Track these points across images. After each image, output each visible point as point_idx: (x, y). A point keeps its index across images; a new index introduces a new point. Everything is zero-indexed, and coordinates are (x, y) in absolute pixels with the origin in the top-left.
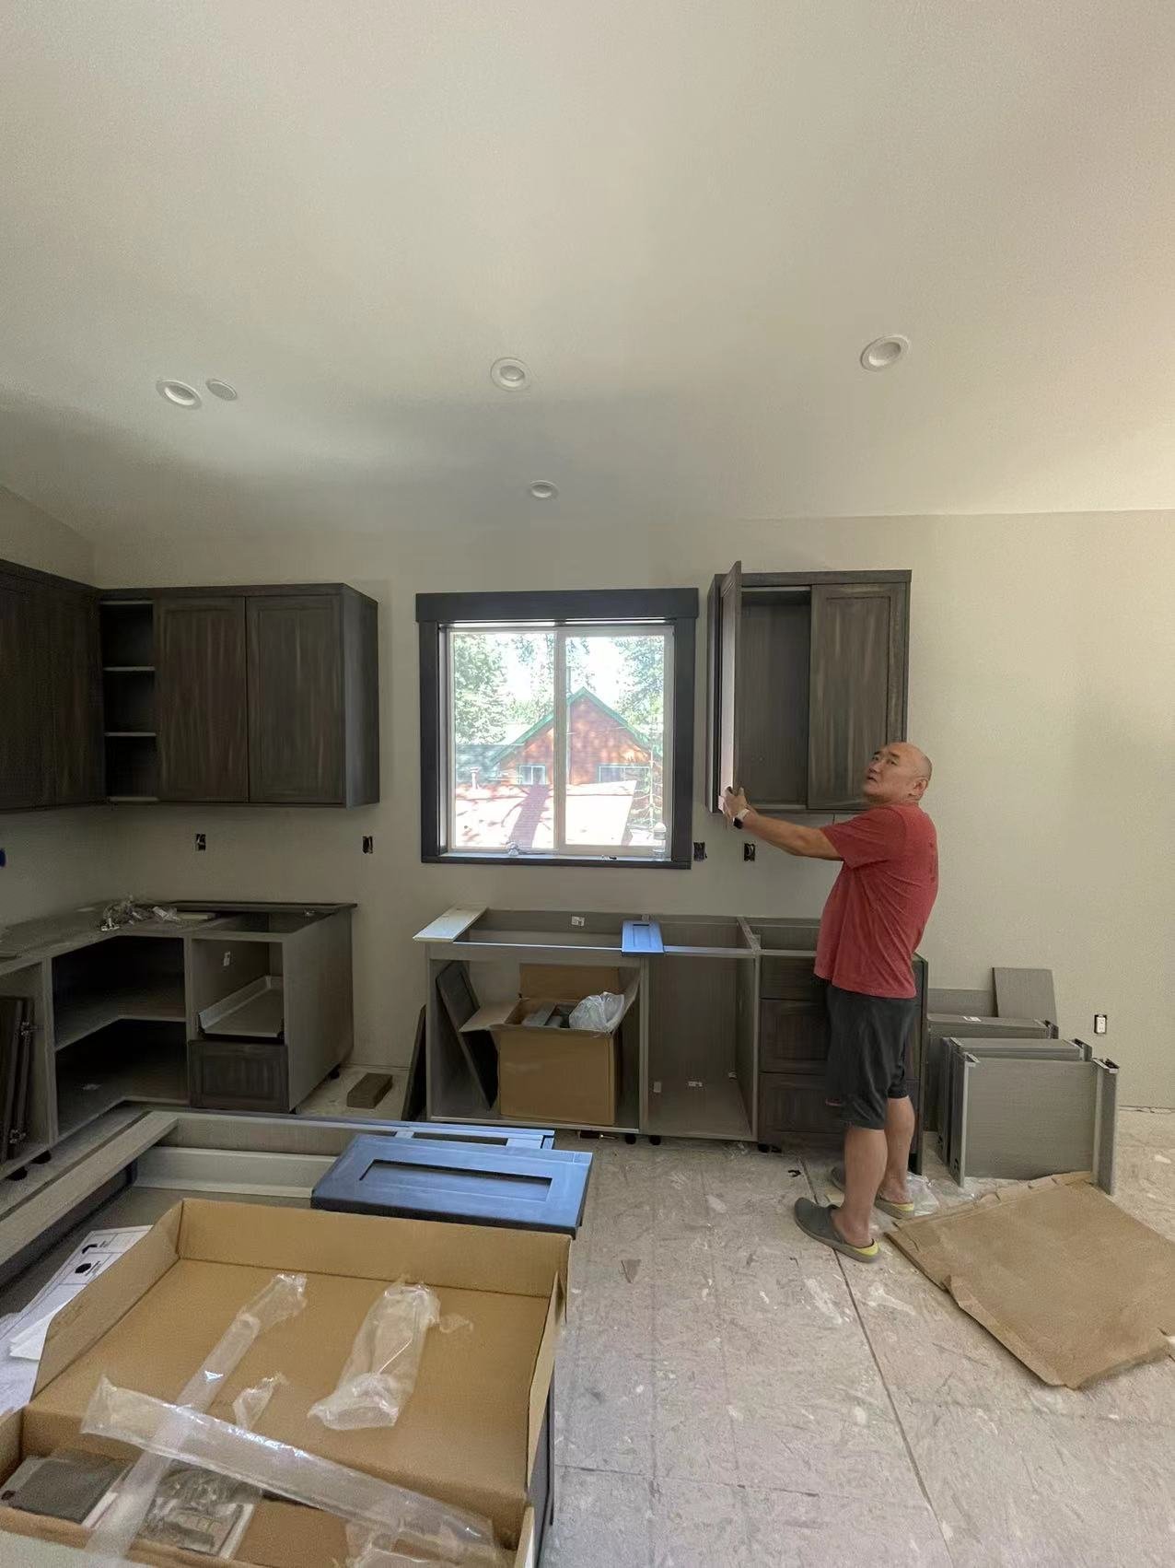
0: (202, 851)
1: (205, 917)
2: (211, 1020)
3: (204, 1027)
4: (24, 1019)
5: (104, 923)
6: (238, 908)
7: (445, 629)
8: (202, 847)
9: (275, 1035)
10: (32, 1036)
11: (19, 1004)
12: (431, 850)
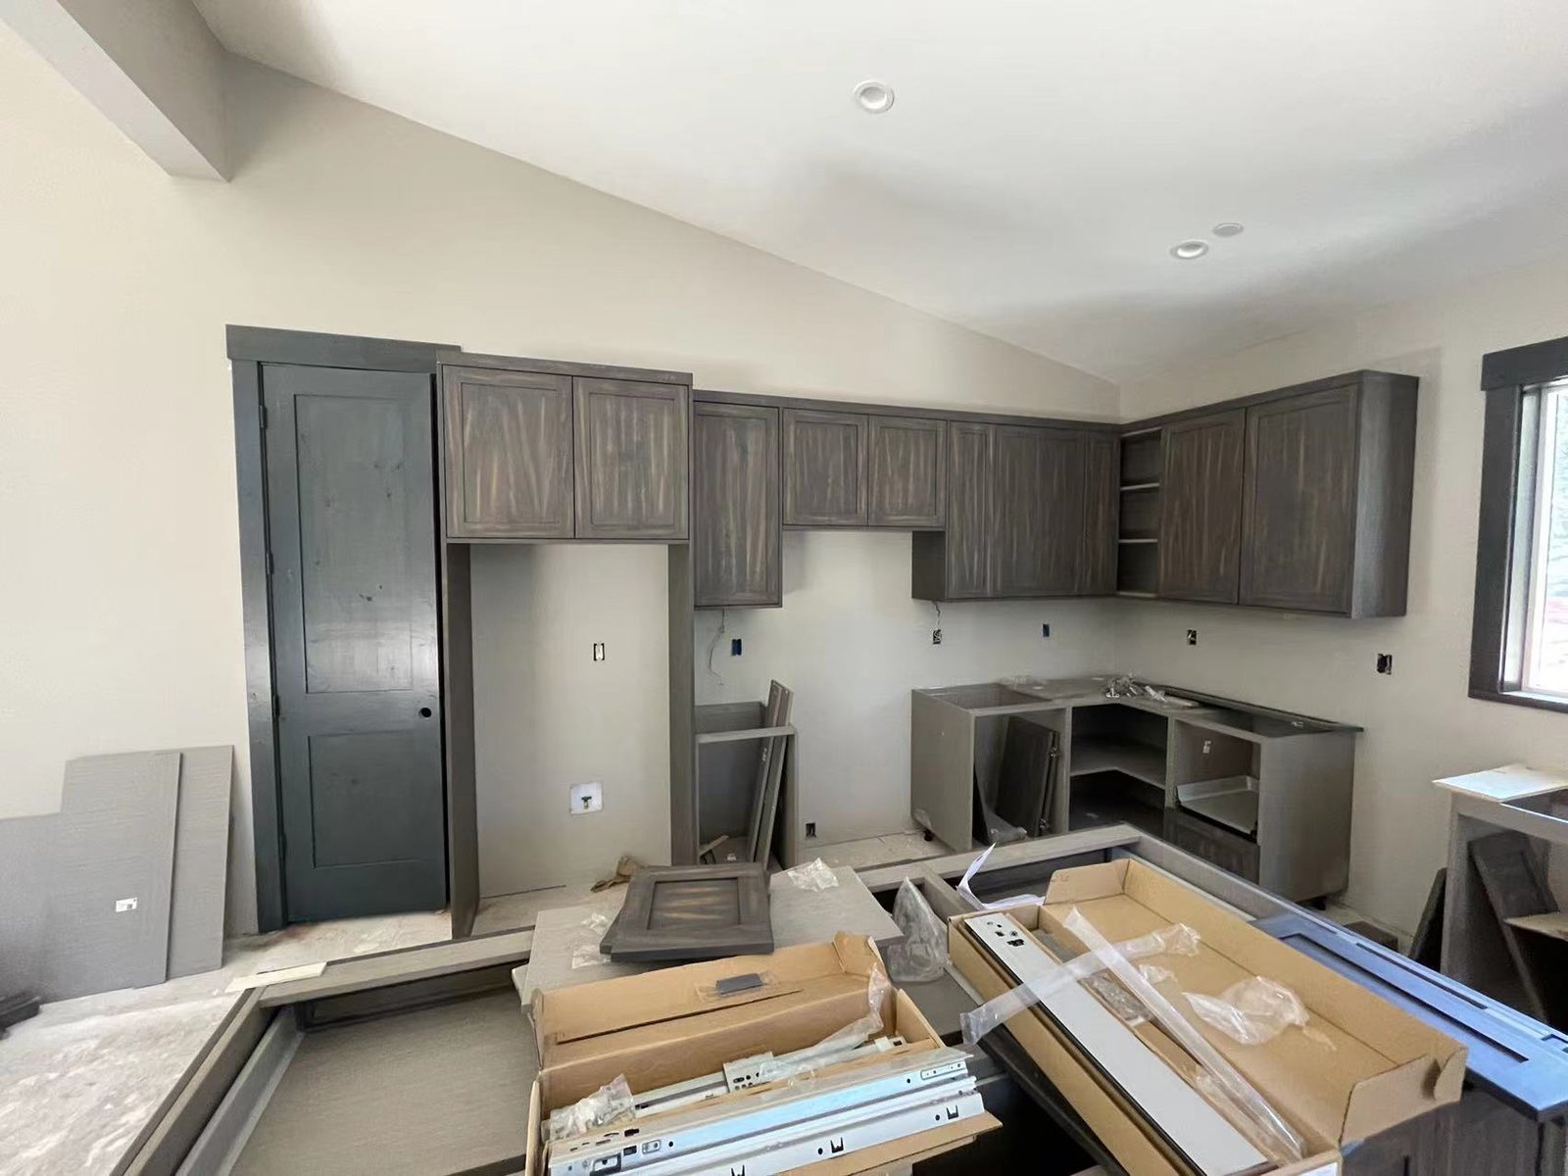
0: (1192, 646)
1: (1189, 704)
2: (1186, 796)
3: (1181, 799)
4: (1053, 745)
5: (1109, 691)
6: (1221, 703)
7: (1539, 393)
8: (1193, 642)
9: (1248, 832)
10: (1058, 758)
11: (1051, 734)
12: (1485, 682)
